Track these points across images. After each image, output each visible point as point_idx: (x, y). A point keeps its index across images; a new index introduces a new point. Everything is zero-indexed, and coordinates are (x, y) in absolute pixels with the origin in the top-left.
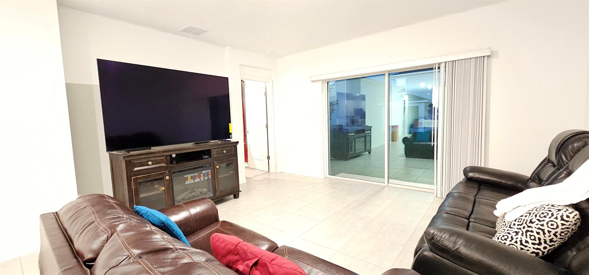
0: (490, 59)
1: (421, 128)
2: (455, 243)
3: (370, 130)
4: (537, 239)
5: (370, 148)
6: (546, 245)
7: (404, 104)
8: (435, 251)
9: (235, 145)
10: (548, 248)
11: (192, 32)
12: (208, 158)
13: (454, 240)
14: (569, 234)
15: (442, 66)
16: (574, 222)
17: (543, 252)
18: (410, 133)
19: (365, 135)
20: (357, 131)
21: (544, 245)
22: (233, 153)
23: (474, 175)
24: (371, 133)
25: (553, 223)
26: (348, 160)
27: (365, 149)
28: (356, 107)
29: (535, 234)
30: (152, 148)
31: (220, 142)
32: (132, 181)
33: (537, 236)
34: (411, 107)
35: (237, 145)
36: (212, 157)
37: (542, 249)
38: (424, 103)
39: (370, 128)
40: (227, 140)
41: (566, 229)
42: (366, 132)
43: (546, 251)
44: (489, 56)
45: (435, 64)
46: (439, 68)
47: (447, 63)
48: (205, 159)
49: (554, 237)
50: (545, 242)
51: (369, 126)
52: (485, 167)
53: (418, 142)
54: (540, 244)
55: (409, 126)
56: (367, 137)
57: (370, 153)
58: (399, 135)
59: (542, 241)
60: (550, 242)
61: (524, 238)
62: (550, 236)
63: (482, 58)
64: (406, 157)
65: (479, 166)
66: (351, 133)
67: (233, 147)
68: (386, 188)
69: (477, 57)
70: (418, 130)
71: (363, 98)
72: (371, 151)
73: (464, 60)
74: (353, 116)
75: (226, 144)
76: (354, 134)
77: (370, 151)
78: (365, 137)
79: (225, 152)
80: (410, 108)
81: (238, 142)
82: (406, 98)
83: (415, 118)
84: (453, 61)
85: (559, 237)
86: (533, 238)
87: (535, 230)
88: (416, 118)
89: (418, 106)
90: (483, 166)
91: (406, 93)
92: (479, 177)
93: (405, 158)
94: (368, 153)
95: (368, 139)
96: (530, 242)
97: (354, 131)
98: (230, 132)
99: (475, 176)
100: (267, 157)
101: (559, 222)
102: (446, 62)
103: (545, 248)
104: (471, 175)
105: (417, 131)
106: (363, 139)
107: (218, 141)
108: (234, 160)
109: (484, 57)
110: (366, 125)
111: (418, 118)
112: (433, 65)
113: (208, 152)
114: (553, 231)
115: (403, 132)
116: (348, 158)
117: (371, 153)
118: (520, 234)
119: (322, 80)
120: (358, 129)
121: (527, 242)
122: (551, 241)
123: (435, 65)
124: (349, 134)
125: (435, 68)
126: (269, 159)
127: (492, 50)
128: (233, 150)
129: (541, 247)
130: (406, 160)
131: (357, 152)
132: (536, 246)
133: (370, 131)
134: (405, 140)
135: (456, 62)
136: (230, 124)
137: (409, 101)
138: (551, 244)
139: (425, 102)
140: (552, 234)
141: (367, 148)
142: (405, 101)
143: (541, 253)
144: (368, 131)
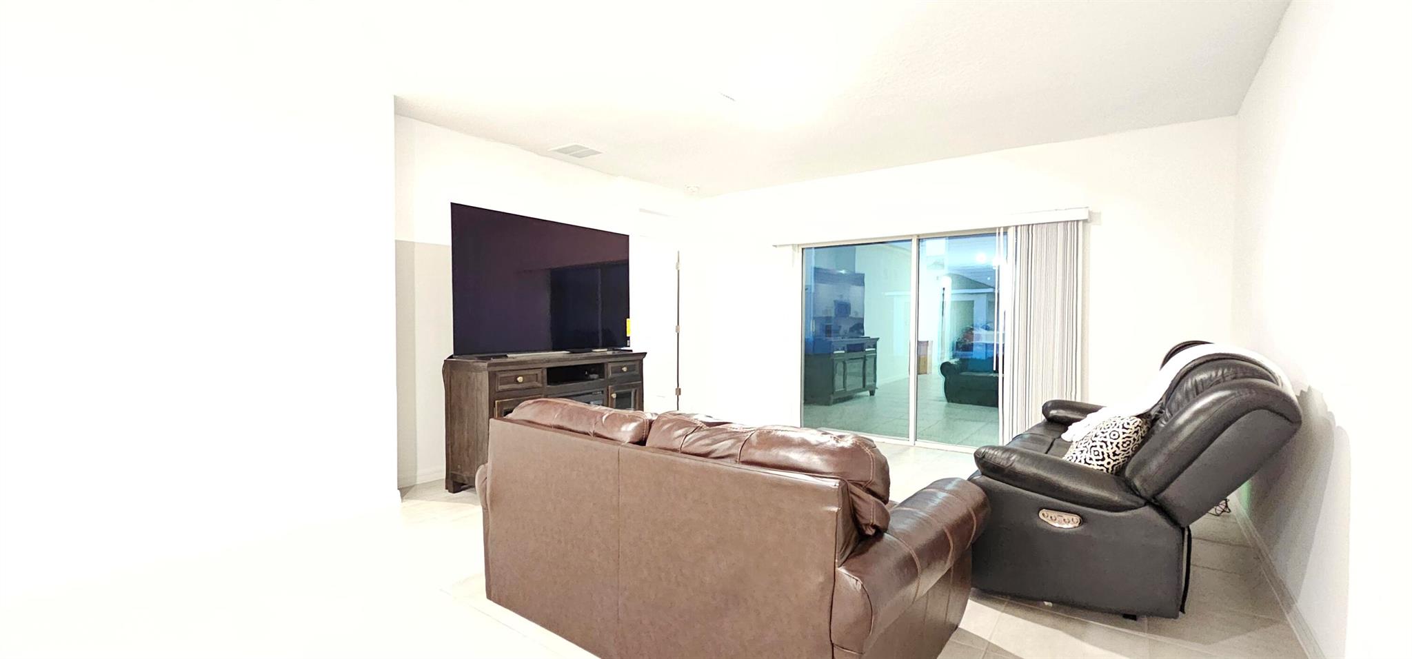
0: (1088, 225)
1: (979, 345)
2: (1008, 458)
3: (875, 346)
4: (1101, 454)
5: (873, 383)
6: (1110, 460)
7: (943, 295)
8: (988, 474)
9: (640, 357)
10: (1112, 463)
11: (575, 153)
12: (597, 379)
13: (1008, 455)
14: (1131, 446)
15: (1011, 232)
16: (1134, 430)
17: (1108, 469)
18: (954, 356)
19: (865, 357)
20: (849, 346)
21: (1107, 460)
22: (636, 373)
23: (1058, 413)
24: (875, 352)
25: (1114, 433)
26: (831, 405)
27: (864, 386)
28: (838, 299)
29: (1098, 448)
30: (509, 355)
31: (610, 353)
32: (494, 406)
33: (1100, 450)
34: (958, 302)
35: (644, 360)
36: (606, 377)
37: (1106, 465)
38: (985, 296)
39: (874, 343)
40: (622, 349)
41: (1127, 439)
42: (867, 350)
43: (1110, 467)
44: (1085, 221)
45: (999, 228)
46: (1005, 233)
47: (1019, 228)
48: (593, 379)
49: (1117, 449)
50: (1109, 456)
51: (871, 337)
52: (1083, 402)
53: (972, 371)
54: (1103, 459)
55: (953, 344)
56: (868, 359)
57: (872, 393)
58: (931, 360)
59: (1106, 456)
60: (1114, 456)
61: (1088, 456)
62: (1112, 448)
63: (1075, 223)
64: (948, 401)
65: (1073, 400)
66: (838, 350)
67: (638, 363)
68: (912, 450)
69: (1068, 221)
70: (972, 355)
71: (859, 280)
72: (876, 390)
73: (1046, 225)
74: (828, 319)
75: (620, 356)
76: (843, 352)
77: (873, 389)
78: (865, 359)
79: (625, 369)
80: (957, 304)
81: (646, 353)
82: (947, 282)
83: (964, 327)
84: (1029, 225)
85: (1121, 447)
86: (1096, 453)
87: (1098, 444)
88: (968, 326)
89: (973, 301)
90: (1078, 400)
91: (946, 271)
92: (1066, 417)
93: (946, 403)
94: (868, 393)
95: (869, 362)
96: (1094, 458)
97: (843, 346)
98: (628, 336)
99: (1059, 415)
100: (677, 389)
101: (1121, 430)
102: (1017, 227)
103: (1109, 463)
104: (1053, 412)
105: (970, 357)
106: (861, 363)
107: (606, 350)
108: (636, 386)
109: (1078, 221)
110: (865, 336)
111: (973, 325)
112: (995, 229)
113: (599, 369)
114: (1115, 442)
115: (940, 354)
116: (832, 401)
117: (875, 394)
118: (1084, 452)
119: (793, 245)
120: (850, 343)
121: (1091, 459)
122: (1115, 454)
123: (999, 230)
124: (835, 352)
125: (999, 233)
126: (680, 394)
127: (1091, 210)
128: (637, 367)
129: (1105, 463)
130: (947, 406)
131: (848, 389)
132: (1100, 463)
133: (874, 349)
134: (945, 368)
135: (1034, 226)
136: (628, 320)
137: (952, 289)
138: (1114, 458)
139: (987, 293)
140: (1114, 445)
141: (868, 384)
142: (944, 289)
143: (1105, 470)
144: (869, 347)
